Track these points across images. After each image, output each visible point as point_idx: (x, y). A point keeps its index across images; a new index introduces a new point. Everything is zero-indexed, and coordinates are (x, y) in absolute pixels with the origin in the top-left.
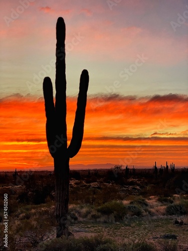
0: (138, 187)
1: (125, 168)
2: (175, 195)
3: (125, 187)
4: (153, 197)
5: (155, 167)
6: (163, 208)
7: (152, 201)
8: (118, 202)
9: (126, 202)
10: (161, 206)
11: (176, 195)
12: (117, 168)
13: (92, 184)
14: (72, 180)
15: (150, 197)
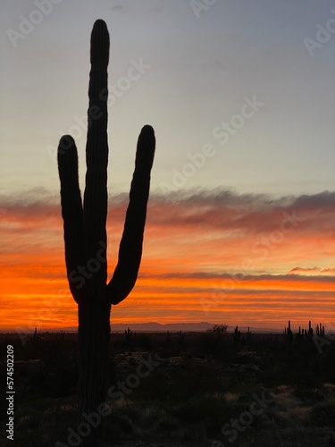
0: (256, 368)
1: (233, 330)
2: (326, 385)
3: (232, 367)
4: (284, 387)
5: (289, 329)
6: (304, 411)
7: (284, 396)
8: (216, 396)
9: (230, 397)
10: (301, 406)
11: (330, 385)
12: (218, 329)
13: (170, 360)
14: (135, 351)
15: (280, 388)
